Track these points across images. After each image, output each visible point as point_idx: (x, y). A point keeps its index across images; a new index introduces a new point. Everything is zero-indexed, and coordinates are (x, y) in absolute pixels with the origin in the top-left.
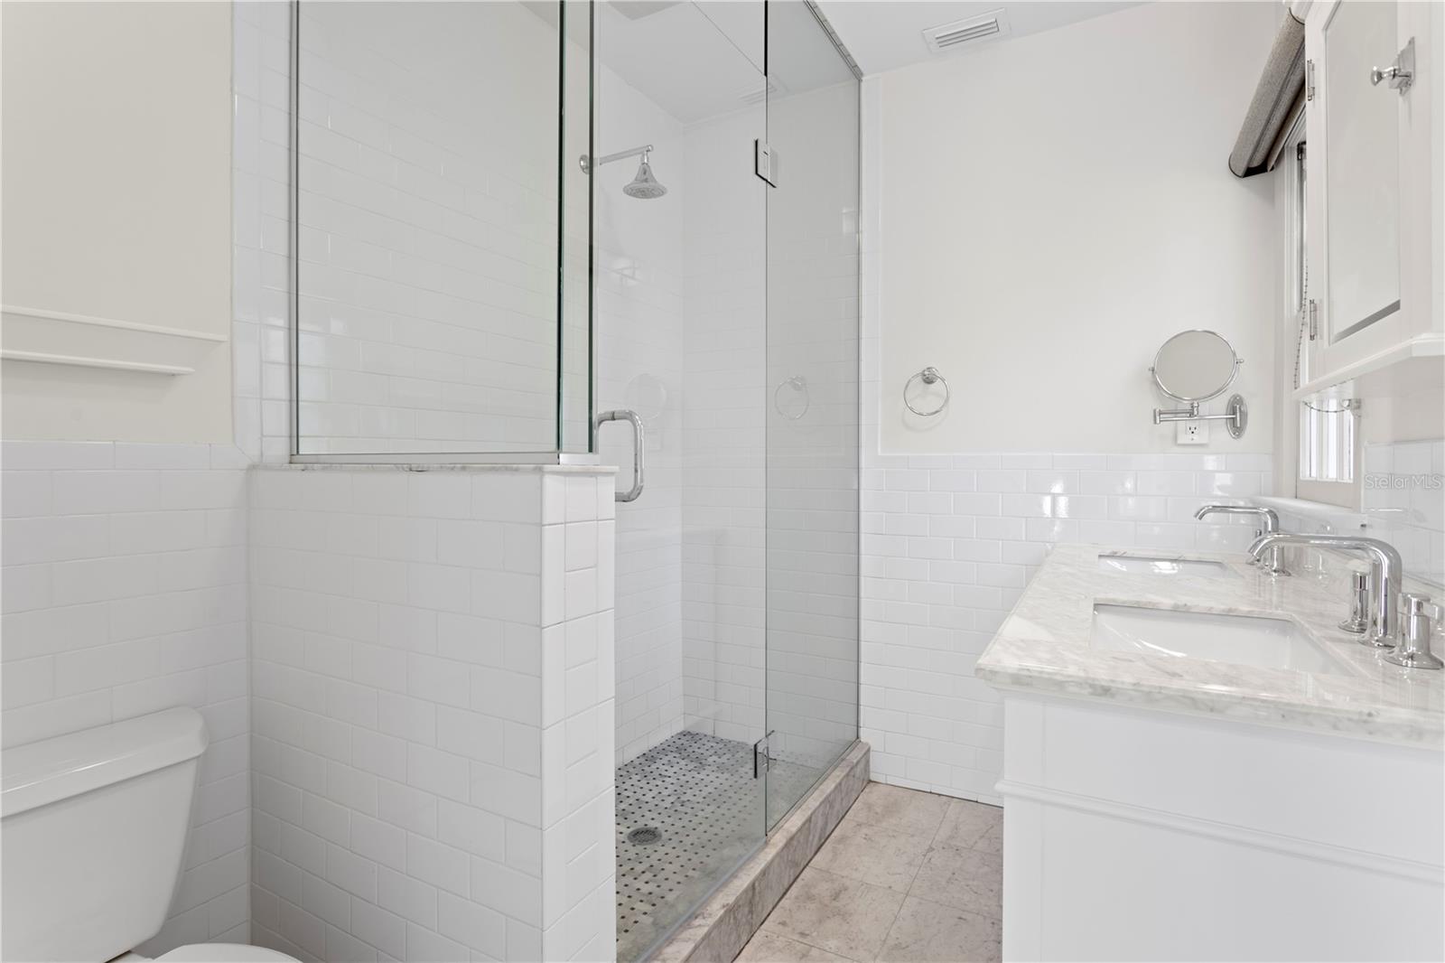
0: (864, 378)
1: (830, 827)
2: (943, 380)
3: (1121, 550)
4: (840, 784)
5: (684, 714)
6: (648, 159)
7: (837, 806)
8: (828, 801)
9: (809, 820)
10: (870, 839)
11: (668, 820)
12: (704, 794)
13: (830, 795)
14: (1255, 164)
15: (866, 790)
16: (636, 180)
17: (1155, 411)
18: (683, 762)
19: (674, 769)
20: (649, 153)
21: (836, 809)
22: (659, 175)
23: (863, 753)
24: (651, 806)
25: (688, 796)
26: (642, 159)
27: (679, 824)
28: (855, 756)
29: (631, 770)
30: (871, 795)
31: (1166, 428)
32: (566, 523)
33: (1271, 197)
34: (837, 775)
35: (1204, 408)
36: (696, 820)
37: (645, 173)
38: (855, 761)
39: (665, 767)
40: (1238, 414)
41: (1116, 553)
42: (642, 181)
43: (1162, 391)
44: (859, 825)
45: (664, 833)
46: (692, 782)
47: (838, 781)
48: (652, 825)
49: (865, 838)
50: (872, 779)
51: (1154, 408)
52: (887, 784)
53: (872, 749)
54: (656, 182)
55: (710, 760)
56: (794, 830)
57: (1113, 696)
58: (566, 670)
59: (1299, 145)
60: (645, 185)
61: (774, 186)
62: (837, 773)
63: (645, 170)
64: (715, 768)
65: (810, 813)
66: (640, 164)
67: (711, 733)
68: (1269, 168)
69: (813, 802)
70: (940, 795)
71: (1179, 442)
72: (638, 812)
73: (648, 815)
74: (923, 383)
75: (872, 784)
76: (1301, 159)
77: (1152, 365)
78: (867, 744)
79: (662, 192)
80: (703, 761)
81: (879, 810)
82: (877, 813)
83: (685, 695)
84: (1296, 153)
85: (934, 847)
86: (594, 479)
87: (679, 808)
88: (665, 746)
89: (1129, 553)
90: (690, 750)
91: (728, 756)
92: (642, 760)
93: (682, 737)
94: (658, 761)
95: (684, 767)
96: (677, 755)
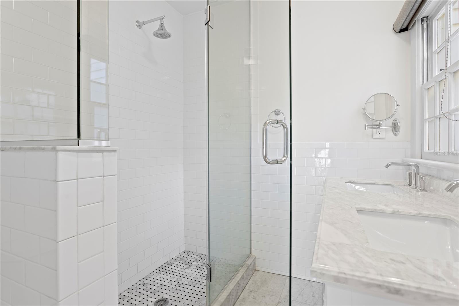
0: (252, 113)
1: (239, 294)
2: (283, 114)
3: (353, 180)
4: (243, 276)
5: (185, 244)
6: (163, 21)
7: (242, 285)
8: (238, 284)
9: (230, 295)
10: (255, 298)
11: (173, 294)
12: (189, 280)
13: (239, 281)
14: (404, 27)
15: (254, 274)
16: (158, 29)
17: (365, 125)
18: (182, 265)
19: (178, 269)
20: (163, 19)
21: (241, 286)
22: (168, 29)
23: (253, 260)
24: (166, 287)
25: (182, 282)
26: (161, 22)
27: (177, 296)
28: (249, 262)
29: (161, 270)
30: (257, 276)
31: (369, 131)
32: (78, 179)
33: (409, 41)
34: (242, 271)
35: (384, 124)
36: (184, 294)
37: (162, 27)
38: (249, 264)
39: (175, 268)
40: (397, 126)
41: (351, 181)
42: (161, 30)
43: (368, 117)
44: (251, 291)
45: (170, 301)
46: (185, 274)
47: (242, 274)
48: (165, 297)
49: (253, 298)
50: (257, 269)
51: (365, 124)
52: (262, 271)
53: (256, 257)
54: (166, 30)
55: (194, 263)
56: (222, 301)
57: (402, 295)
58: (78, 263)
59: (422, 18)
60: (161, 31)
61: (212, 28)
62: (242, 270)
63: (162, 25)
64: (195, 267)
65: (230, 291)
66: (160, 23)
67: (195, 251)
68: (409, 29)
69: (231, 286)
70: (282, 275)
71: (374, 137)
72: (161, 291)
73: (165, 292)
74: (275, 115)
75: (256, 271)
76: (423, 24)
77: (364, 107)
78: (254, 256)
79: (169, 36)
80: (191, 264)
81: (259, 284)
82: (258, 285)
83: (185, 236)
84: (421, 21)
85: (281, 301)
86: (101, 154)
87: (178, 288)
88: (176, 258)
89: (356, 181)
90: (186, 259)
91: (201, 261)
92: (166, 265)
93: (183, 253)
94: (173, 265)
95: (183, 267)
96: (180, 262)
